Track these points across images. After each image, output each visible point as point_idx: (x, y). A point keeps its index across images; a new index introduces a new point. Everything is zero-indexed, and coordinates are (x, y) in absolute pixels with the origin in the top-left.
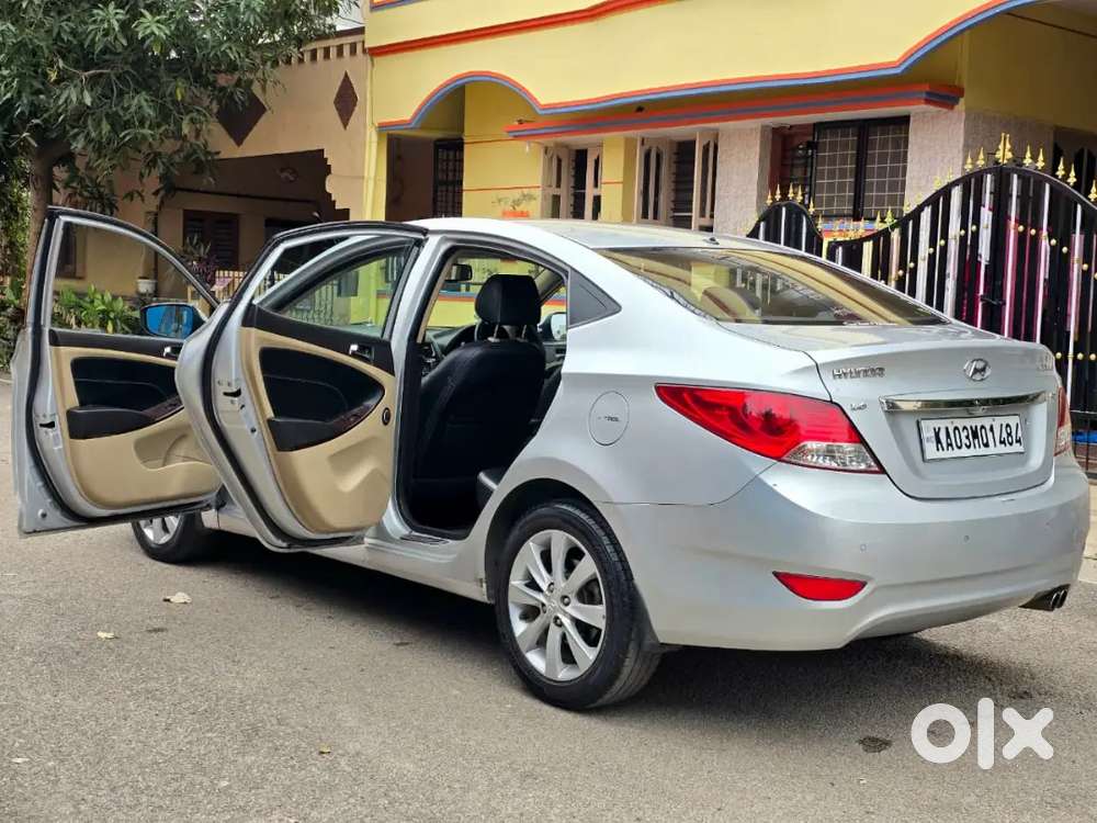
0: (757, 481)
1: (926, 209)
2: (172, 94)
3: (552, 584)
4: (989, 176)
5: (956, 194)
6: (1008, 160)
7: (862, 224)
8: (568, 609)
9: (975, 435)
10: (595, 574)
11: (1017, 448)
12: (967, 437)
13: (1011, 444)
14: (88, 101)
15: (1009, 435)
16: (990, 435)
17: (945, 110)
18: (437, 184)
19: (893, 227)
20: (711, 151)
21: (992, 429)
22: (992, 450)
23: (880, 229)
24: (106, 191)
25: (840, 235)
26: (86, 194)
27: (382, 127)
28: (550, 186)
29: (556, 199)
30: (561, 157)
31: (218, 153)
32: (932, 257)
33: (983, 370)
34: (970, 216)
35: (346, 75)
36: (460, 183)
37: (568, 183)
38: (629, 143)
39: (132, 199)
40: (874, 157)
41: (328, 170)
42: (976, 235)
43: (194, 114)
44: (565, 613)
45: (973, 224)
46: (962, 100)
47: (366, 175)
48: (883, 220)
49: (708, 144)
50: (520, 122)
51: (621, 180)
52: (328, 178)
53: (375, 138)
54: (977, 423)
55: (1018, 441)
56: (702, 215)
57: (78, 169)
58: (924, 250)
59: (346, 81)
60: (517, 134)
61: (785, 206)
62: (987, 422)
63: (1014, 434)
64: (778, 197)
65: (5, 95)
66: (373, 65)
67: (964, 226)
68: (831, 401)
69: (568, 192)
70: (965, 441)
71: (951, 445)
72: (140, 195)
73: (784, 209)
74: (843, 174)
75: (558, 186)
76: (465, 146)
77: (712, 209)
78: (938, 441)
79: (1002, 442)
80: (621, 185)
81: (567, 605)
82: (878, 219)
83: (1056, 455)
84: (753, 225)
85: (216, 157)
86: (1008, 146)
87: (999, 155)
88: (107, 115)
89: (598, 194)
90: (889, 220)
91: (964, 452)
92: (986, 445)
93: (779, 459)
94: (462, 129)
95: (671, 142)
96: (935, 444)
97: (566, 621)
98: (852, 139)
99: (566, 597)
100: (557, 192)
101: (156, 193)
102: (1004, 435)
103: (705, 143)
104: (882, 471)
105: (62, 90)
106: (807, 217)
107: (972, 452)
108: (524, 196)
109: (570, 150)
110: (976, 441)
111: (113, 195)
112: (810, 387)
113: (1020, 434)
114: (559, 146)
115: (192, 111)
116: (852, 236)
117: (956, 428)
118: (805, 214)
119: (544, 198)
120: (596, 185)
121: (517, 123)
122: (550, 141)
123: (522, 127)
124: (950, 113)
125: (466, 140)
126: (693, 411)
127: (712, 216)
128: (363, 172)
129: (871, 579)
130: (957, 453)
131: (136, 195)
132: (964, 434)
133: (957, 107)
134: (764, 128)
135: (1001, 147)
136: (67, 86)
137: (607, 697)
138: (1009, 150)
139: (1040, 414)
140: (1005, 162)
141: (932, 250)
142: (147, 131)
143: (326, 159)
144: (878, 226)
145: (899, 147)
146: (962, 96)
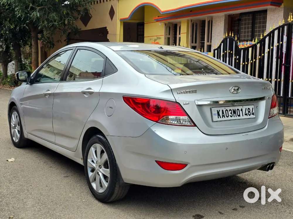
0: (149, 130)
1: (267, 37)
2: (63, 13)
3: (97, 161)
4: (286, 27)
5: (276, 32)
6: (292, 21)
7: (248, 43)
8: (101, 170)
9: (234, 112)
10: (107, 159)
11: (252, 116)
12: (231, 113)
13: (250, 115)
14: (38, 15)
15: (249, 112)
16: (241, 112)
17: (277, 7)
18: (138, 35)
19: (257, 43)
20: (211, 23)
21: (242, 110)
22: (241, 117)
23: (254, 44)
24: (51, 40)
25: (242, 46)
26: (46, 41)
27: (121, 20)
28: (167, 35)
29: (169, 38)
30: (170, 26)
31: (80, 29)
32: (269, 52)
33: (238, 89)
34: (280, 39)
35: (112, 6)
36: (144, 35)
37: (172, 34)
38: (188, 21)
39: (58, 42)
40: (257, 23)
41: (107, 33)
42: (282, 45)
43: (69, 18)
44: (100, 171)
45: (281, 41)
46: (283, 4)
47: (117, 34)
48: (254, 41)
49: (210, 21)
50: (158, 16)
51: (186, 32)
52: (108, 35)
53: (119, 23)
54: (236, 108)
55: (253, 114)
56: (208, 41)
57: (44, 35)
58: (267, 50)
59: (112, 7)
60: (157, 20)
61: (229, 38)
62: (240, 108)
63: (251, 112)
64: (227, 35)
65: (18, 15)
66: (118, 2)
67: (278, 42)
68: (176, 102)
69: (172, 36)
70: (230, 114)
71: (224, 116)
72: (60, 41)
73: (228, 39)
74: (248, 28)
75: (169, 35)
76: (145, 24)
77: (211, 40)
78: (219, 115)
79: (246, 114)
80: (186, 34)
81: (101, 168)
82: (253, 41)
83: (269, 118)
84: (220, 44)
85: (80, 30)
86: (292, 17)
87: (289, 19)
88: (46, 19)
89: (180, 37)
90: (256, 41)
91: (230, 118)
92: (239, 116)
93: (157, 122)
94: (144, 19)
95: (200, 21)
96: (217, 116)
97: (100, 174)
98: (251, 17)
99: (100, 166)
100: (169, 36)
101: (65, 41)
102: (247, 112)
103: (209, 20)
104: (195, 125)
105: (32, 12)
106: (235, 41)
107: (233, 118)
108: (157, 38)
109: (173, 24)
110: (235, 115)
111: (53, 41)
112: (169, 97)
113: (254, 111)
114: (169, 23)
115: (68, 17)
116: (246, 46)
117: (227, 110)
118: (234, 40)
119: (165, 38)
120: (180, 34)
121: (157, 17)
122: (167, 22)
123: (159, 18)
124: (279, 8)
125: (145, 23)
126: (132, 105)
127: (211, 42)
128: (116, 33)
129: (189, 163)
130: (226, 118)
131: (59, 41)
132: (230, 112)
133: (281, 6)
134: (225, 15)
135: (289, 17)
136: (33, 11)
137: (111, 199)
138: (292, 18)
139: (263, 105)
140: (291, 22)
141: (269, 50)
142: (56, 23)
143: (107, 30)
144: (253, 43)
145: (265, 19)
146: (283, 3)
